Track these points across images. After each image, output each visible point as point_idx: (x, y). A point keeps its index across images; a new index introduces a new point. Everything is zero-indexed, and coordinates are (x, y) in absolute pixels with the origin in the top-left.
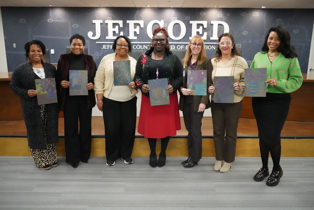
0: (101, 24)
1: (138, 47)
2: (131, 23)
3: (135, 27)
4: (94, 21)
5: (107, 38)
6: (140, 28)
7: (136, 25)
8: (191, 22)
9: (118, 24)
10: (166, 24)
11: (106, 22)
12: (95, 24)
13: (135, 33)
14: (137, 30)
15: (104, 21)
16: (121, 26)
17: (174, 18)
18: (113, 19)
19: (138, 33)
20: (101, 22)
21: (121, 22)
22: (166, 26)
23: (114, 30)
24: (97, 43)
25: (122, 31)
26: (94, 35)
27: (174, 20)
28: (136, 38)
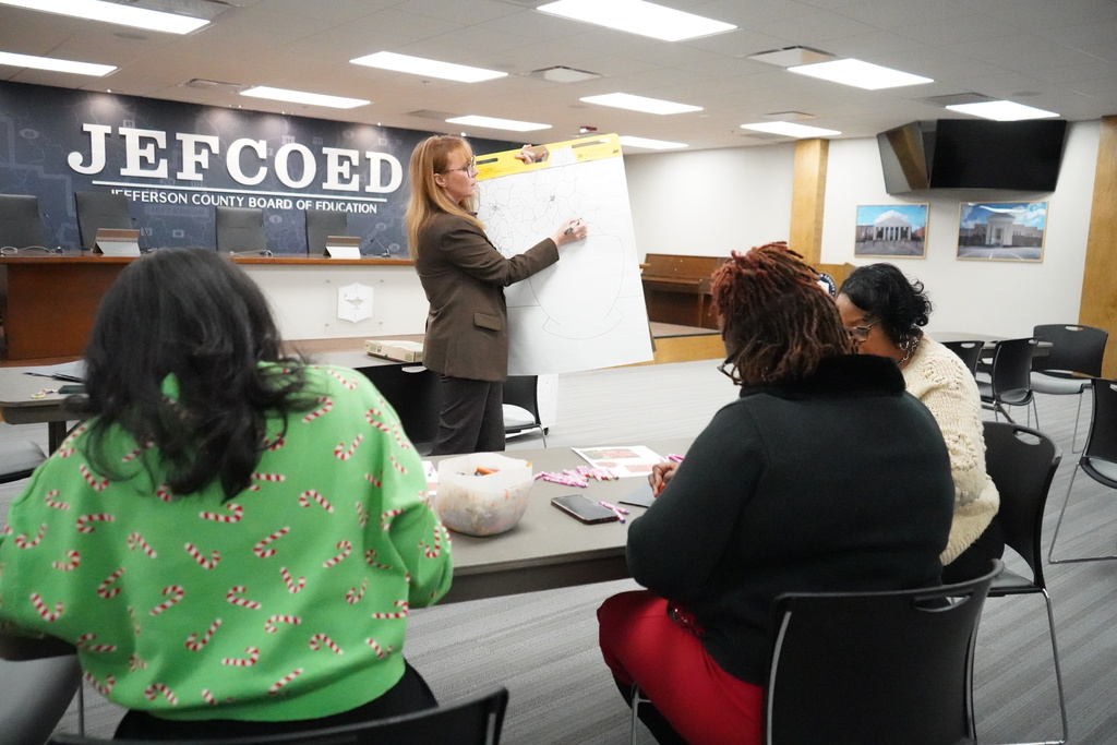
0: (107, 135)
1: (206, 199)
2: (188, 140)
3: (198, 152)
4: (87, 127)
5: (124, 172)
6: (211, 153)
7: (199, 146)
8: (325, 150)
9: (153, 140)
10: (271, 150)
11: (122, 131)
12: (89, 133)
13: (198, 164)
14: (204, 158)
15: (115, 130)
16: (162, 144)
17: (289, 137)
18: (139, 126)
19: (205, 165)
20: (108, 129)
21: (161, 137)
22: (271, 154)
23: (143, 153)
24: (94, 182)
25: (163, 158)
26: (87, 162)
27: (288, 141)
28: (200, 177)
